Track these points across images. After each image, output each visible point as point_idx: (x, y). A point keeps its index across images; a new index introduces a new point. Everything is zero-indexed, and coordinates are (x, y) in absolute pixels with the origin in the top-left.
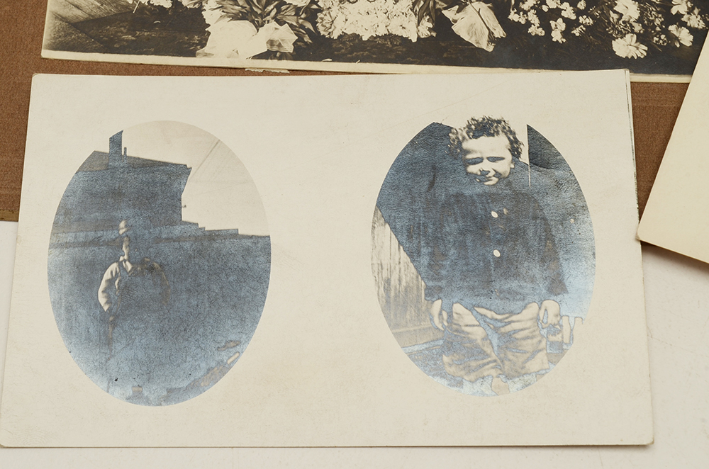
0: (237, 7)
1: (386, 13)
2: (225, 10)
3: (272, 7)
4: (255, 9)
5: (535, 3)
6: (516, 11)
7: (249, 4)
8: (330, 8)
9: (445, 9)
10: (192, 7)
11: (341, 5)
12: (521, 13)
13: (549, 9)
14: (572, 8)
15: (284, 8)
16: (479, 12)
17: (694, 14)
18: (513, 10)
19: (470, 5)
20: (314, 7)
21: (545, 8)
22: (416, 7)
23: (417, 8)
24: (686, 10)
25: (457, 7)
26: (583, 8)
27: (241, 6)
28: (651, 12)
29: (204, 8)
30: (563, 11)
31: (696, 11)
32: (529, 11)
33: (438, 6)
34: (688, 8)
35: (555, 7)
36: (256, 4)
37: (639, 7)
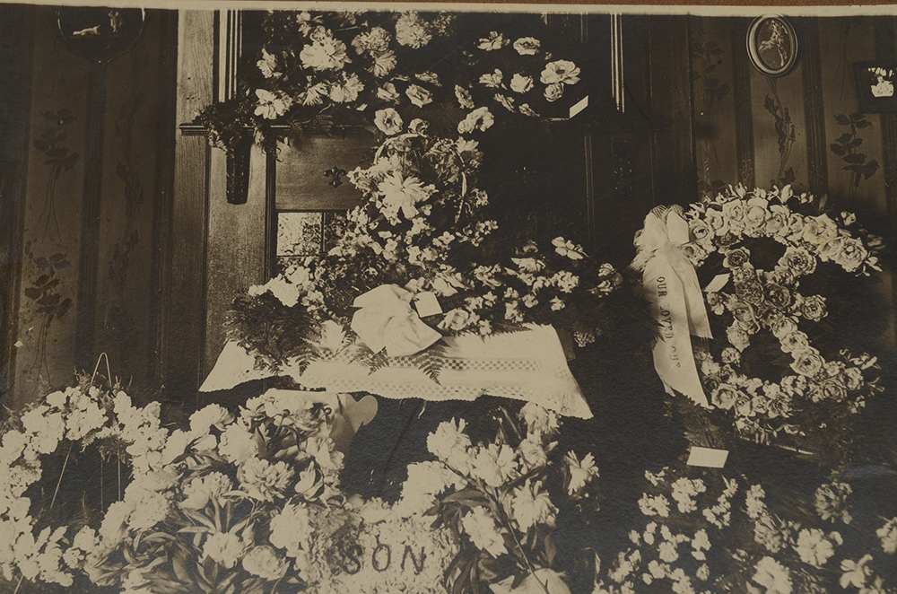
0: (173, 584)
1: (403, 590)
2: (155, 589)
3: (227, 582)
4: (202, 586)
5: (631, 570)
6: (602, 583)
7: (192, 577)
8: (317, 582)
9: (494, 581)
10: (104, 584)
11: (335, 578)
12: (611, 588)
13: (653, 580)
14: (688, 578)
15: (246, 582)
16: (546, 587)
17: (876, 588)
18: (598, 582)
19: (531, 575)
20: (293, 580)
21: (647, 579)
22: (450, 578)
23: (451, 581)
24: (863, 581)
25: (512, 578)
26: (706, 577)
27: (180, 582)
28: (809, 584)
29: (123, 585)
30: (675, 584)
31: (878, 582)
32: (623, 583)
33: (483, 577)
34: (866, 577)
35: (662, 576)
36: (204, 577)
37: (791, 575)
